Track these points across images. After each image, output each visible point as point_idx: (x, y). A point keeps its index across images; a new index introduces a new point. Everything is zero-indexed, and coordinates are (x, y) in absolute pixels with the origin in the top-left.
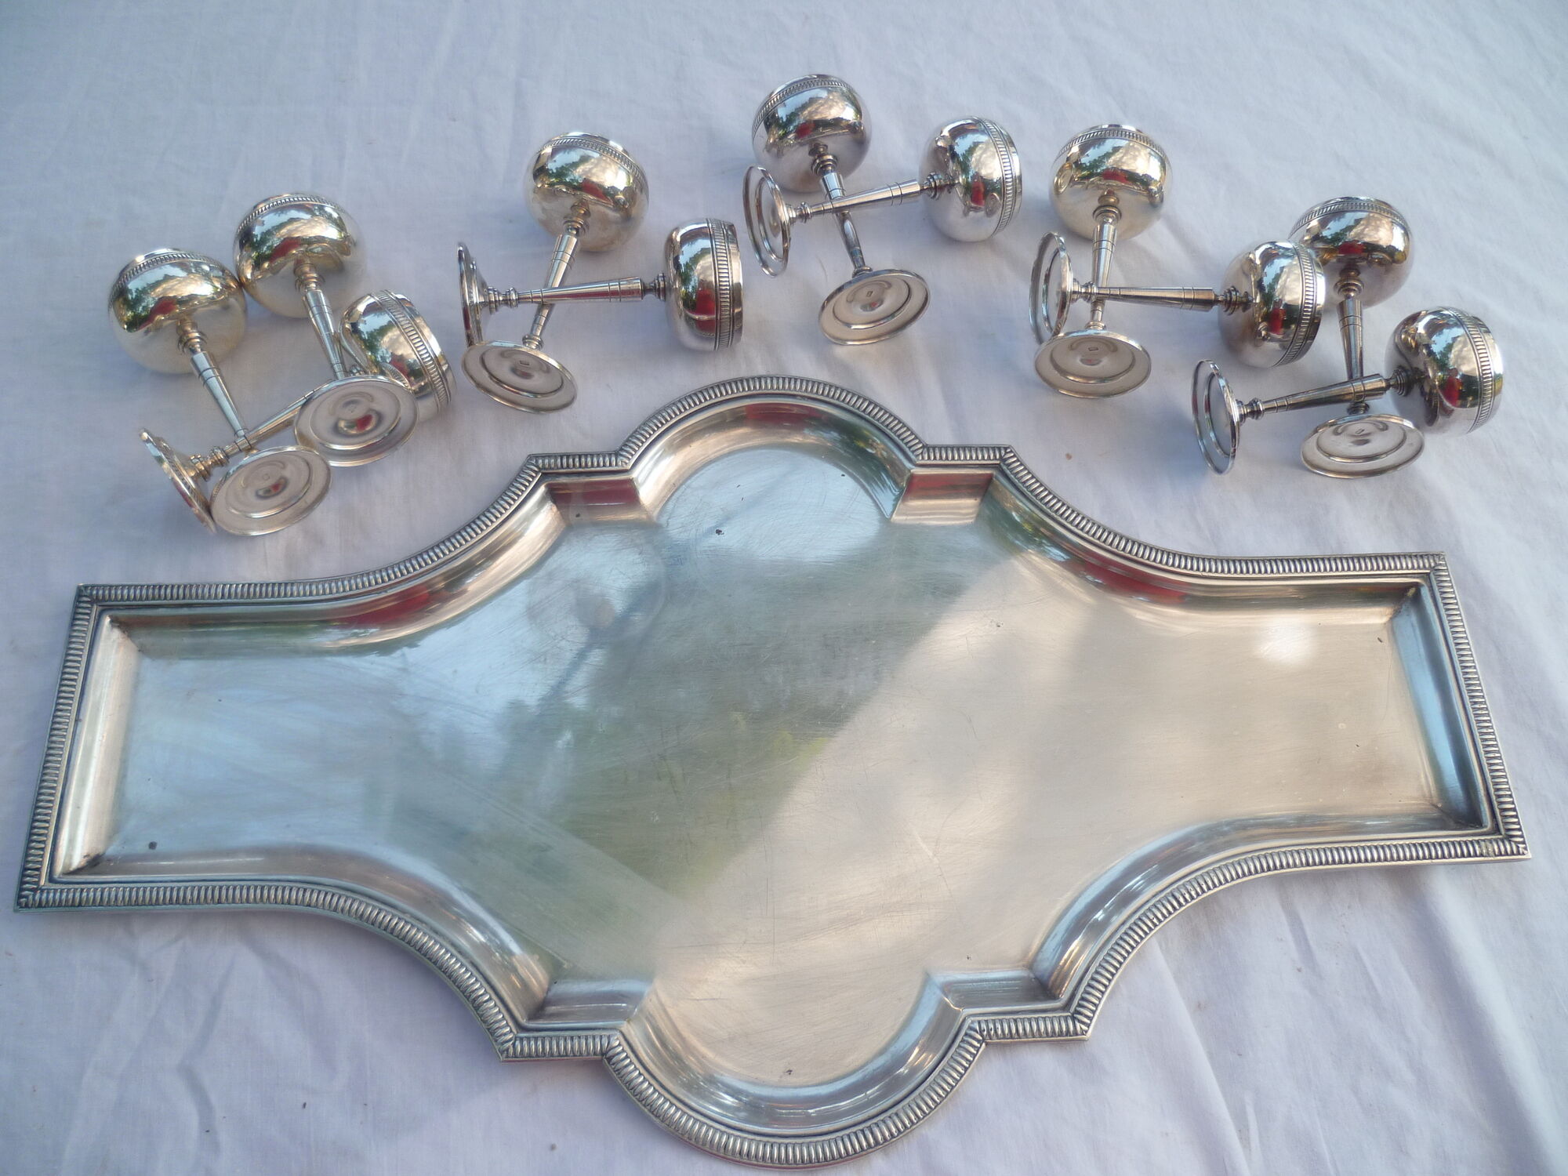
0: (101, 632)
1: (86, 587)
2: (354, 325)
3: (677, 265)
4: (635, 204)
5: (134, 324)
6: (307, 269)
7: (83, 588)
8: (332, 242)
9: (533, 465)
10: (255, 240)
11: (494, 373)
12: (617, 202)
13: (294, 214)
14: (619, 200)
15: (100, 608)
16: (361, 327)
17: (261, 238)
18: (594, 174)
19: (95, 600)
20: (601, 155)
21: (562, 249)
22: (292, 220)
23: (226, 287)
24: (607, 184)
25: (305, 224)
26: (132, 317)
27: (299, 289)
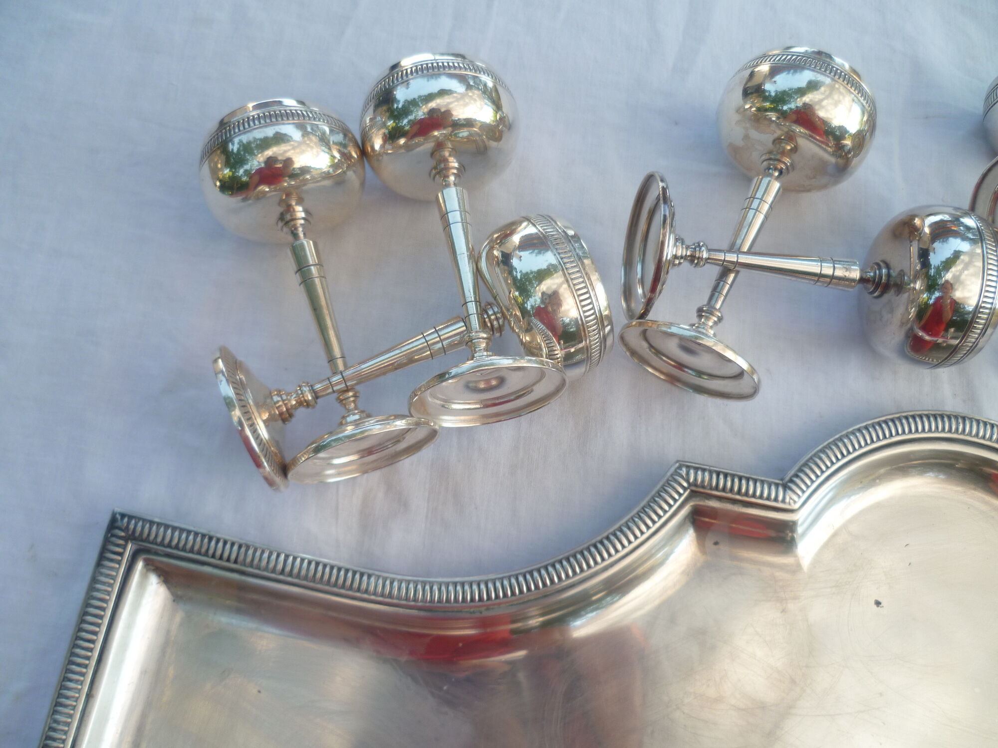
0: (133, 578)
1: (123, 516)
2: (506, 259)
3: (926, 264)
4: (858, 154)
5: (231, 187)
6: (447, 154)
7: (119, 517)
8: (485, 127)
9: (682, 477)
10: (395, 106)
11: (654, 344)
12: (839, 147)
13: (445, 83)
14: (844, 146)
15: (135, 547)
16: (515, 262)
17: (403, 106)
18: (823, 107)
19: (131, 537)
20: (833, 80)
21: (759, 195)
22: (443, 93)
23: (346, 156)
24: (836, 122)
25: (458, 100)
26: (229, 177)
27: (434, 178)
